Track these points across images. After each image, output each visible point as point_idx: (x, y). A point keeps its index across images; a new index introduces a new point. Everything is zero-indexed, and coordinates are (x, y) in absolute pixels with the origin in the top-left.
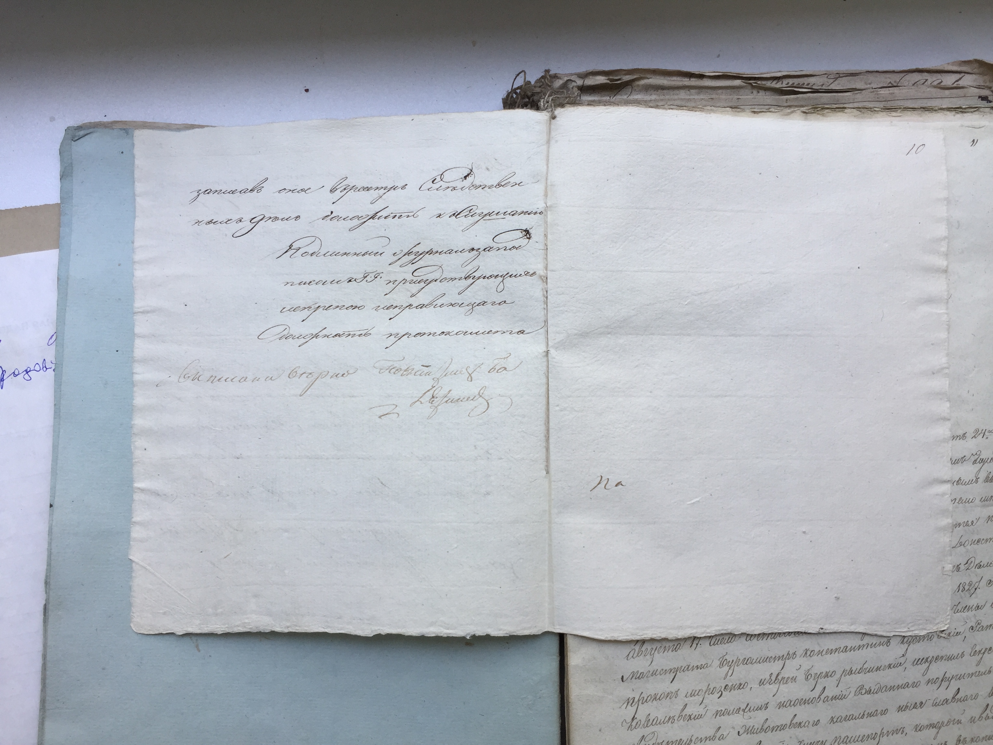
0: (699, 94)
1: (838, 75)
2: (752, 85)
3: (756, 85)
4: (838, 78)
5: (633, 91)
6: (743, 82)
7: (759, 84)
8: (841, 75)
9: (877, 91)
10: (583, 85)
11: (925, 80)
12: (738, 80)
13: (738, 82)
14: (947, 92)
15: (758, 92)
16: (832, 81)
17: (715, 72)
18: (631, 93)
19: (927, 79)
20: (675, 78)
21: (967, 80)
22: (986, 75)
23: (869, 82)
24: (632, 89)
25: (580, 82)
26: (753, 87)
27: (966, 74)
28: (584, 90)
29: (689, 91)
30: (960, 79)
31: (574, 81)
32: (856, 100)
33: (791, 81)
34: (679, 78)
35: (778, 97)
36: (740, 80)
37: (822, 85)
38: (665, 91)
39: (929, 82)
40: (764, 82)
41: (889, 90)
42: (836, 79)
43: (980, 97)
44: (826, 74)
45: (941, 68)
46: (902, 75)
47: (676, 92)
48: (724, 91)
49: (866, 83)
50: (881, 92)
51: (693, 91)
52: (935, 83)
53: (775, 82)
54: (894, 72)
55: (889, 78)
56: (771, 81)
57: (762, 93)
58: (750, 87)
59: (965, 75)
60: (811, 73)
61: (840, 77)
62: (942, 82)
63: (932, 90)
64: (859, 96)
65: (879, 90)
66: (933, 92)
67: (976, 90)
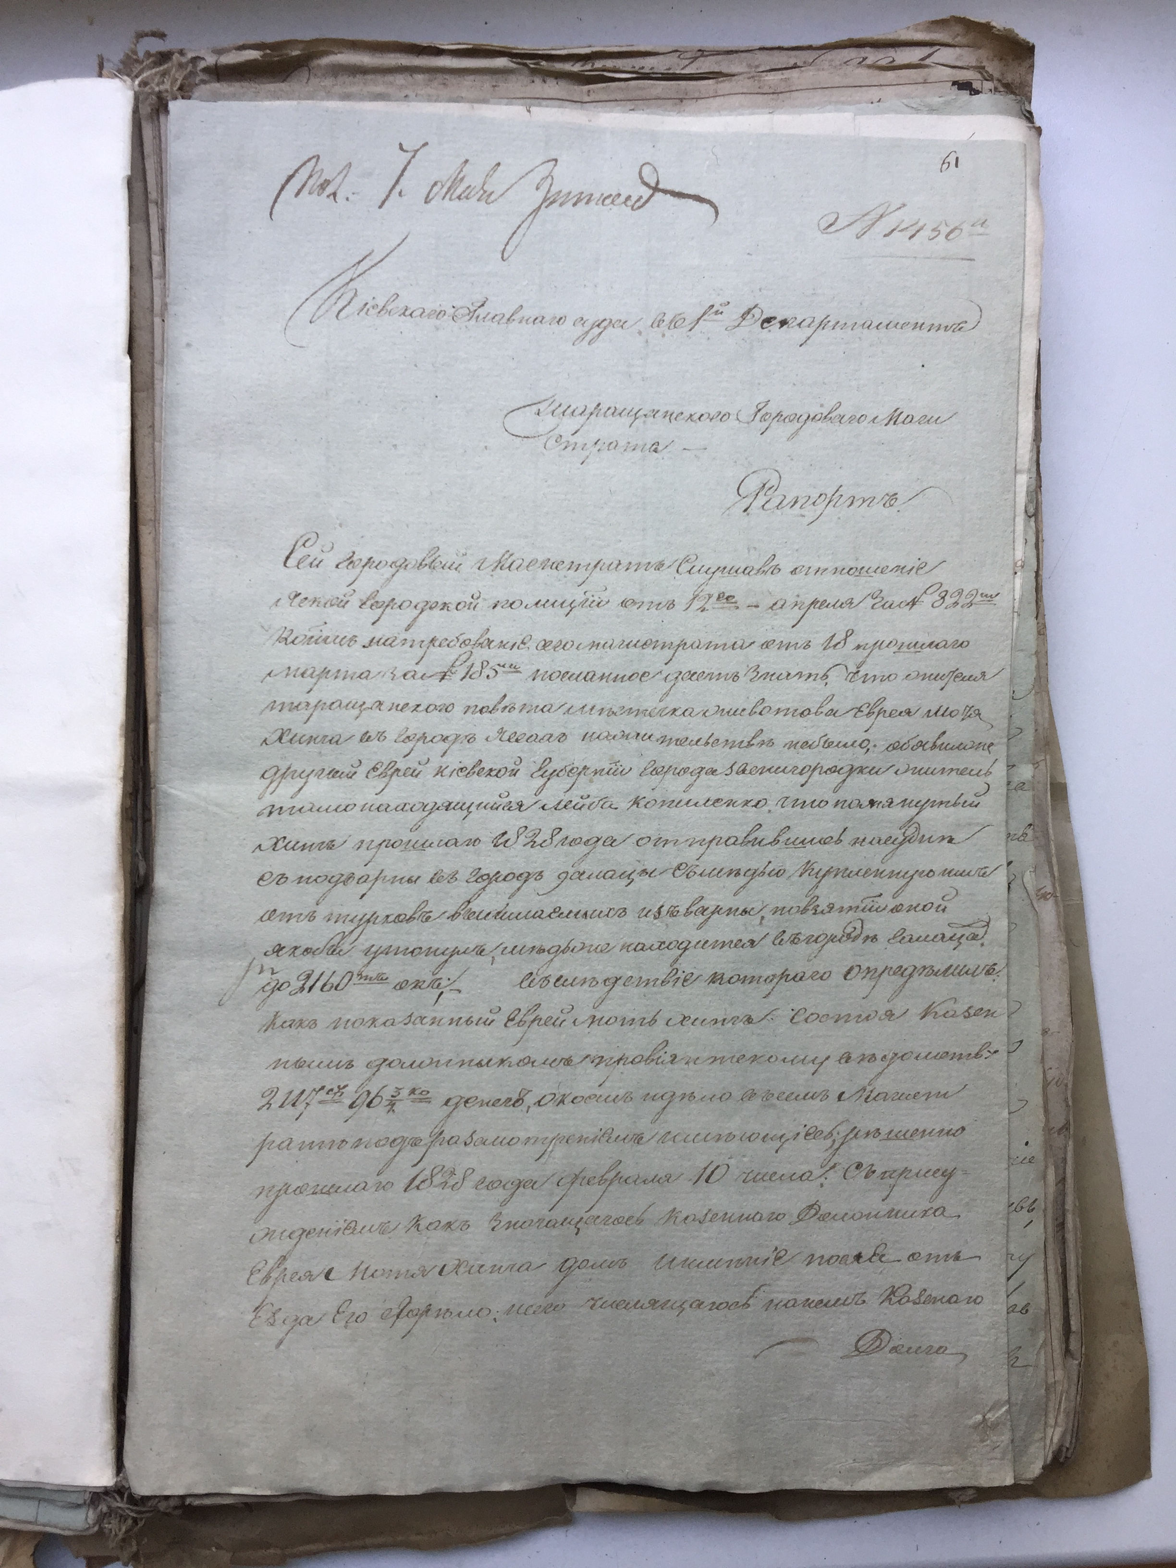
0: (431, 81)
1: (701, 53)
2: (530, 67)
3: (536, 67)
4: (698, 57)
5: (312, 77)
6: (514, 63)
7: (542, 66)
8: (705, 53)
9: (761, 77)
10: (216, 65)
11: (862, 59)
12: (502, 59)
13: (501, 62)
14: (890, 75)
15: (545, 81)
16: (687, 62)
17: (460, 44)
18: (308, 79)
19: (867, 57)
20: (392, 55)
21: (945, 55)
22: (979, 48)
23: (756, 63)
24: (309, 73)
25: (211, 60)
26: (534, 72)
27: (942, 48)
28: (220, 73)
29: (411, 75)
30: (929, 55)
31: (203, 59)
32: (720, 93)
33: (609, 63)
34: (398, 55)
35: (576, 87)
36: (506, 58)
37: (669, 69)
38: (369, 77)
39: (869, 62)
40: (550, 64)
41: (782, 74)
42: (696, 58)
43: (954, 84)
44: (676, 51)
45: (892, 36)
46: (823, 51)
47: (389, 78)
48: (478, 78)
49: (749, 66)
51: (419, 77)
52: (881, 63)
53: (580, 63)
54: (810, 48)
55: (796, 57)
56: (572, 63)
57: (551, 82)
58: (526, 70)
59: (940, 49)
60: (649, 48)
61: (702, 56)
62: (894, 61)
63: (863, 72)
64: (725, 86)
65: (765, 74)
66: (863, 75)
67: (949, 70)
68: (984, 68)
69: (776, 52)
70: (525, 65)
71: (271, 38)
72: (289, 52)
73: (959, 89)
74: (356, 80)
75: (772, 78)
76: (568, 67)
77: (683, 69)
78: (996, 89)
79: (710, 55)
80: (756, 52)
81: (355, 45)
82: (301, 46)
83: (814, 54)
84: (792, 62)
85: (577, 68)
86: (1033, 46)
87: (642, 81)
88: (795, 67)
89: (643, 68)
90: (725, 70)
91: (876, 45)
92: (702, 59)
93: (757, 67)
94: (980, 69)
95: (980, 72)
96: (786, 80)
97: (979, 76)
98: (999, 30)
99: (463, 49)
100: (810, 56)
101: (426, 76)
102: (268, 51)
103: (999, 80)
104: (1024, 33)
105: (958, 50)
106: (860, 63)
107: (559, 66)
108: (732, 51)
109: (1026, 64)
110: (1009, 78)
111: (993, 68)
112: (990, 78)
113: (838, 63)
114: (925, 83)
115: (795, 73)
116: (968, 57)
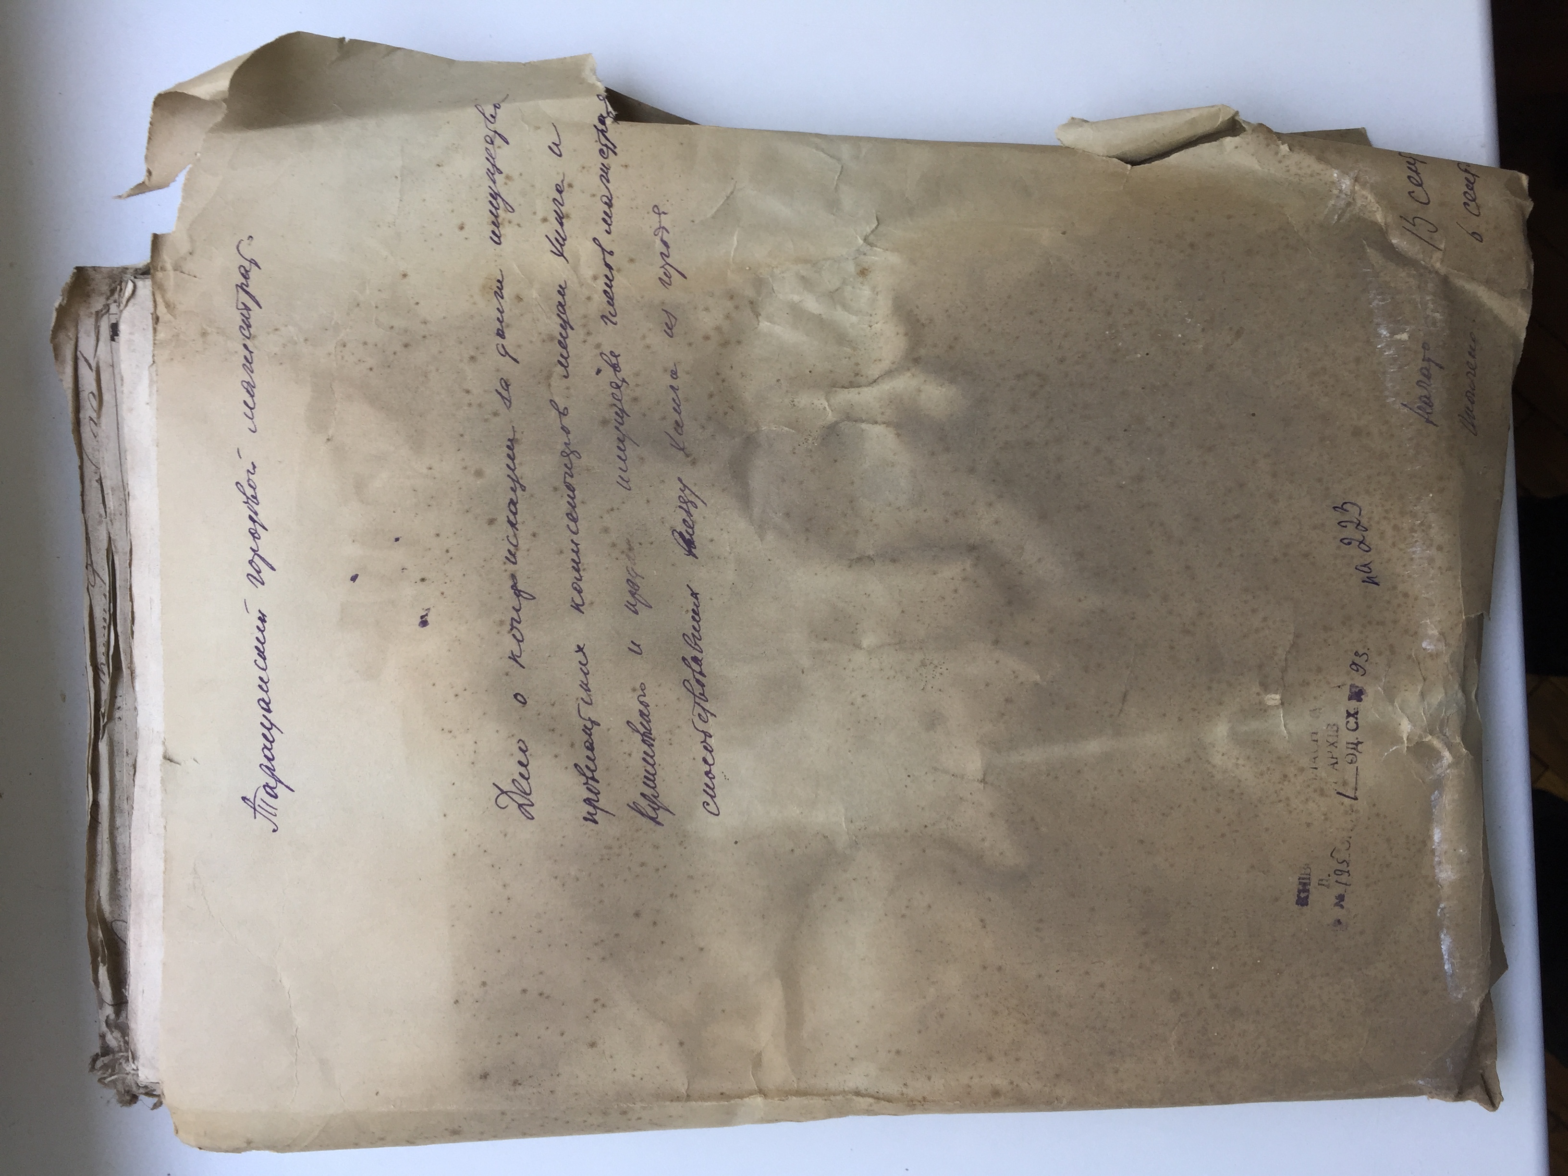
0: (122, 811)
1: (89, 567)
2: (107, 723)
3: (106, 717)
4: (94, 570)
5: (122, 919)
6: (103, 736)
7: (105, 710)
8: (89, 562)
9: (110, 514)
10: (112, 1005)
11: (91, 422)
12: (100, 747)
13: (103, 747)
14: (106, 397)
15: (119, 708)
16: (98, 579)
17: (87, 785)
18: (124, 921)
19: (90, 417)
20: (99, 847)
21: (86, 345)
22: (79, 315)
23: (97, 517)
24: (118, 920)
25: (109, 1011)
26: (111, 718)
27: (79, 349)
29: (118, 829)
30: (86, 360)
31: (108, 1017)
32: (126, 548)
33: (101, 649)
34: (99, 840)
35: (124, 681)
36: (99, 743)
37: (105, 595)
38: (120, 867)
39: (94, 415)
40: (103, 703)
41: (108, 494)
42: (94, 571)
43: (113, 339)
44: (88, 588)
46: (85, 456)
47: (120, 849)
48: (117, 769)
49: (100, 523)
50: (112, 508)
51: (120, 820)
52: (95, 404)
53: (101, 675)
54: (81, 468)
55: (90, 481)
56: (102, 683)
57: (119, 702)
58: (109, 726)
59: (80, 352)
60: (87, 614)
61: (92, 565)
62: (92, 393)
63: (104, 420)
64: (120, 546)
65: (108, 510)
66: (107, 420)
67: (101, 344)
68: (97, 313)
69: (87, 499)
70: (104, 726)
71: (88, 958)
72: (99, 940)
73: (117, 335)
74: (122, 878)
75: (111, 503)
76: (105, 687)
77: (105, 584)
78: (115, 302)
79: (91, 558)
80: (87, 515)
81: (91, 880)
82: (93, 929)
83: (87, 463)
84: (96, 484)
85: (106, 680)
86: (77, 268)
87: (118, 621)
88: (100, 481)
89: (105, 620)
90: (105, 545)
91: (77, 409)
92: (94, 565)
93: (101, 516)
94: (98, 315)
95: (103, 315)
96: (113, 489)
97: (105, 318)
98: (63, 299)
99: (92, 782)
100: (89, 469)
101: (117, 815)
102: (99, 959)
103: (108, 299)
104: (66, 276)
105: (82, 335)
106: (96, 424)
107: (105, 696)
108: (86, 539)
109: (92, 273)
110: (105, 288)
111: (98, 304)
112: (107, 307)
113: (95, 443)
114: (113, 366)
115: (107, 484)
116: (87, 324)
